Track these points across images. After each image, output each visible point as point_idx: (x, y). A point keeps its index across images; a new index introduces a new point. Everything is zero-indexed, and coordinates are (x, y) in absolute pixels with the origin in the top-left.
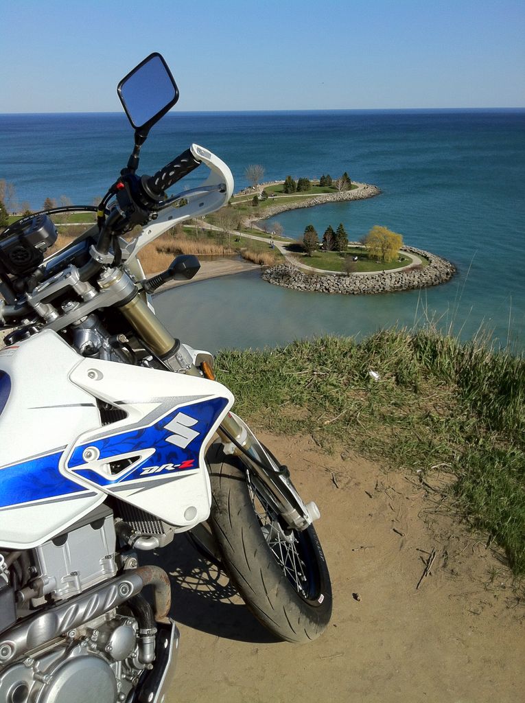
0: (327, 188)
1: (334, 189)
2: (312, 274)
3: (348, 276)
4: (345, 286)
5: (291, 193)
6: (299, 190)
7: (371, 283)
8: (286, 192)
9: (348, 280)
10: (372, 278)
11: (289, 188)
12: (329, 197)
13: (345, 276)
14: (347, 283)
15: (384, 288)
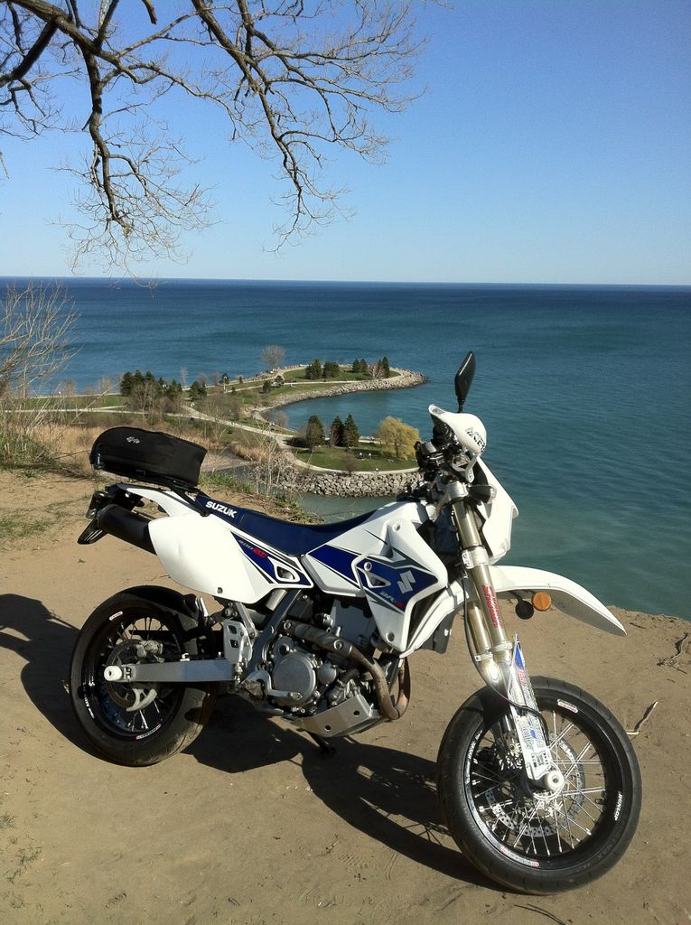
0: (360, 374)
1: (368, 376)
2: (306, 472)
3: (350, 475)
4: (344, 487)
5: (313, 379)
6: (324, 376)
7: (375, 485)
8: (308, 378)
9: (348, 480)
10: (379, 478)
11: (312, 374)
12: (361, 386)
13: (345, 475)
14: (348, 483)
15: (391, 491)
